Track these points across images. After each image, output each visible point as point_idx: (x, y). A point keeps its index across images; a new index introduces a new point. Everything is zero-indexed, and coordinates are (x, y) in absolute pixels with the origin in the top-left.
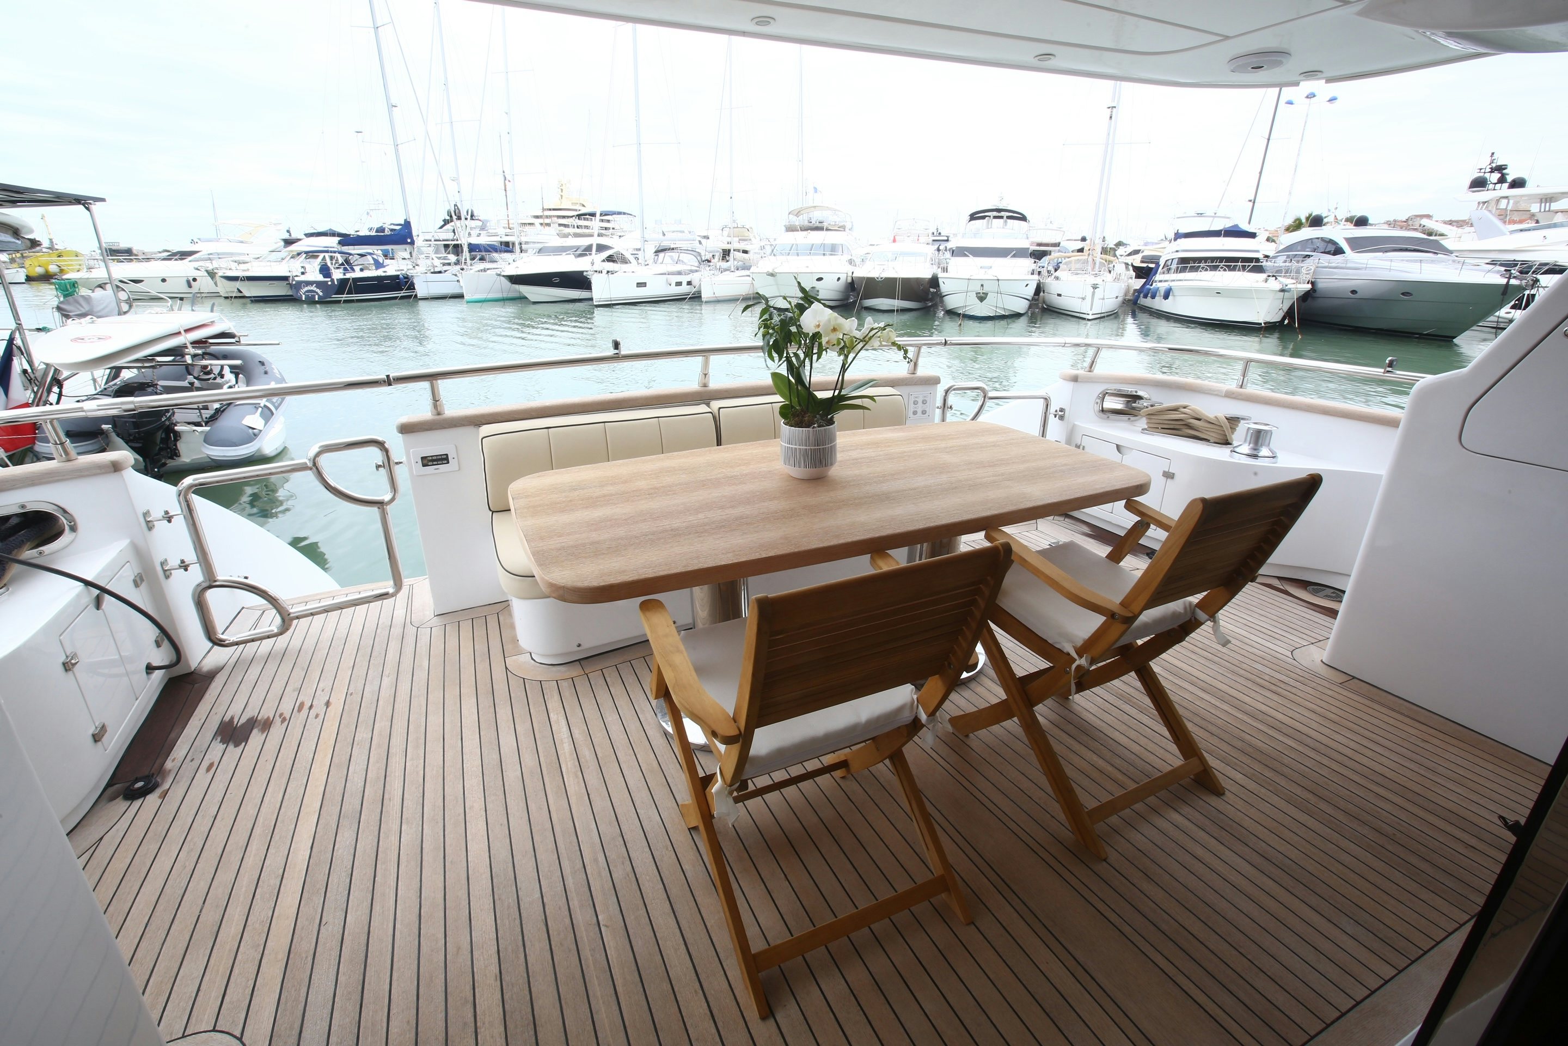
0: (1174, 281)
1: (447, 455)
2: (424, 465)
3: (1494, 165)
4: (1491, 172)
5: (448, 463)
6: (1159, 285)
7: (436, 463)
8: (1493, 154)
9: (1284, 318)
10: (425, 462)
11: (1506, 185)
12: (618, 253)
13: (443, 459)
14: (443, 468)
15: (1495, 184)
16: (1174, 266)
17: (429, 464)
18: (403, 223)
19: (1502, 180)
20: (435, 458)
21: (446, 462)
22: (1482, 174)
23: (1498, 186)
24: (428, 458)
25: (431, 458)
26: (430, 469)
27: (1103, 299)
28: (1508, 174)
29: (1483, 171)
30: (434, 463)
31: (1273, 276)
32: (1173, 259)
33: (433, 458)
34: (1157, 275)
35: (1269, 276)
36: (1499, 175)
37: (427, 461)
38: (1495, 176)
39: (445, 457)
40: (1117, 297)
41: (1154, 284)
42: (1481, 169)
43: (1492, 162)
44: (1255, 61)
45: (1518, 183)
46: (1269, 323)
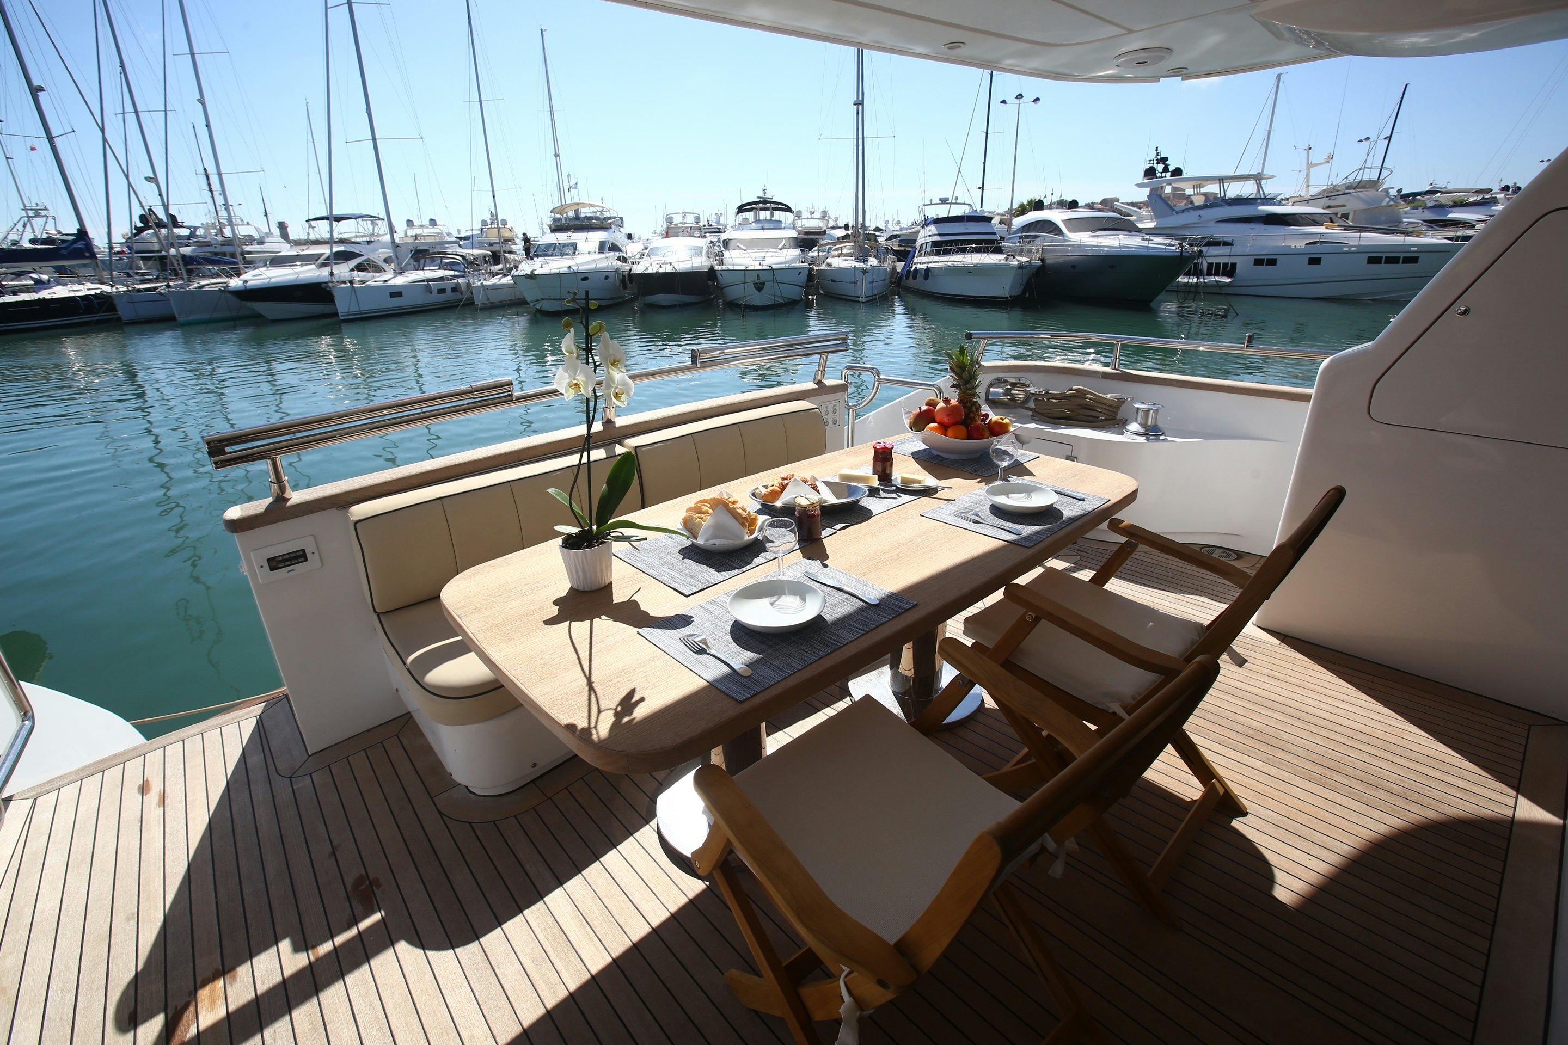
0: (931, 262)
1: (303, 550)
2: (272, 569)
3: (1159, 157)
4: (1158, 163)
5: (306, 560)
6: (919, 266)
7: (289, 563)
8: (1157, 148)
9: (1024, 292)
10: (274, 564)
11: (1168, 174)
12: (368, 260)
13: (300, 556)
14: (299, 568)
15: (1161, 173)
16: (929, 249)
17: (280, 566)
18: (76, 232)
19: (1166, 170)
20: (287, 556)
21: (303, 559)
22: (1151, 165)
23: (1164, 175)
24: (278, 559)
25: (281, 558)
26: (282, 573)
27: (873, 282)
28: (1169, 165)
29: (1152, 162)
30: (287, 564)
31: (1012, 255)
32: (927, 243)
33: (285, 557)
34: (915, 258)
35: (1009, 255)
36: (1163, 166)
37: (275, 563)
38: (1160, 167)
39: (301, 553)
40: (884, 280)
41: (914, 267)
42: (1150, 161)
43: (1158, 154)
44: (1142, 56)
45: (1178, 172)
46: (1015, 296)
